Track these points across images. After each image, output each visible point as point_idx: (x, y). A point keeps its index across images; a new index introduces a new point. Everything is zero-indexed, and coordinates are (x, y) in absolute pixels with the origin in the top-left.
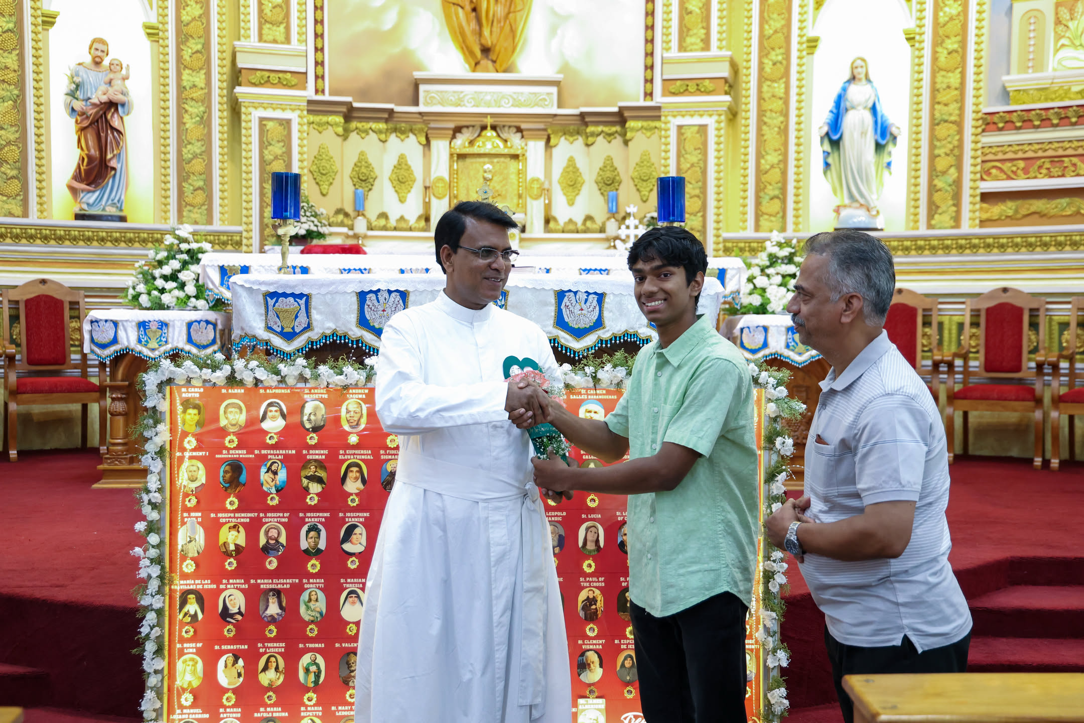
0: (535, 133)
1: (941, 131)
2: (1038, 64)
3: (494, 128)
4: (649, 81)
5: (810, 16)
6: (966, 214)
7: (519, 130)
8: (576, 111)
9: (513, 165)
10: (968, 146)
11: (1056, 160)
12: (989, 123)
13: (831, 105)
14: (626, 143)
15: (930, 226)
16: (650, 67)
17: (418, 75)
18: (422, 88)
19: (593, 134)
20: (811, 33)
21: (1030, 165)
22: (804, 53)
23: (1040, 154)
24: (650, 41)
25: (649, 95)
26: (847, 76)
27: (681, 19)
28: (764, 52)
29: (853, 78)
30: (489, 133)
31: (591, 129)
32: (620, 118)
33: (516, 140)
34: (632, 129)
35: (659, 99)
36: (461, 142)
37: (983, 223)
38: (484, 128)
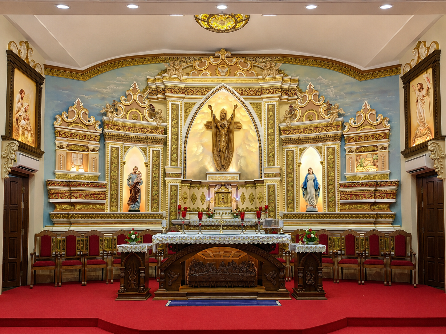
0: (234, 187)
1: (330, 187)
2: (353, 170)
3: (224, 185)
4: (261, 174)
5: (298, 158)
6: (337, 208)
7: (230, 186)
8: (244, 181)
9: (229, 195)
10: (336, 190)
11: (358, 195)
12: (341, 185)
13: (304, 180)
14: (256, 189)
15: (328, 211)
16: (261, 170)
17: (207, 172)
18: (208, 175)
19: (248, 187)
20: (299, 162)
21: (352, 196)
22: (297, 167)
23: (353, 194)
24: (261, 164)
25: (261, 177)
26: (307, 173)
27: (268, 158)
28: (288, 166)
29: (309, 173)
30: (223, 187)
31: (247, 185)
32: (254, 183)
33: (230, 188)
34: (257, 186)
35: (263, 178)
36: (216, 189)
37: (341, 210)
38: (222, 185)
